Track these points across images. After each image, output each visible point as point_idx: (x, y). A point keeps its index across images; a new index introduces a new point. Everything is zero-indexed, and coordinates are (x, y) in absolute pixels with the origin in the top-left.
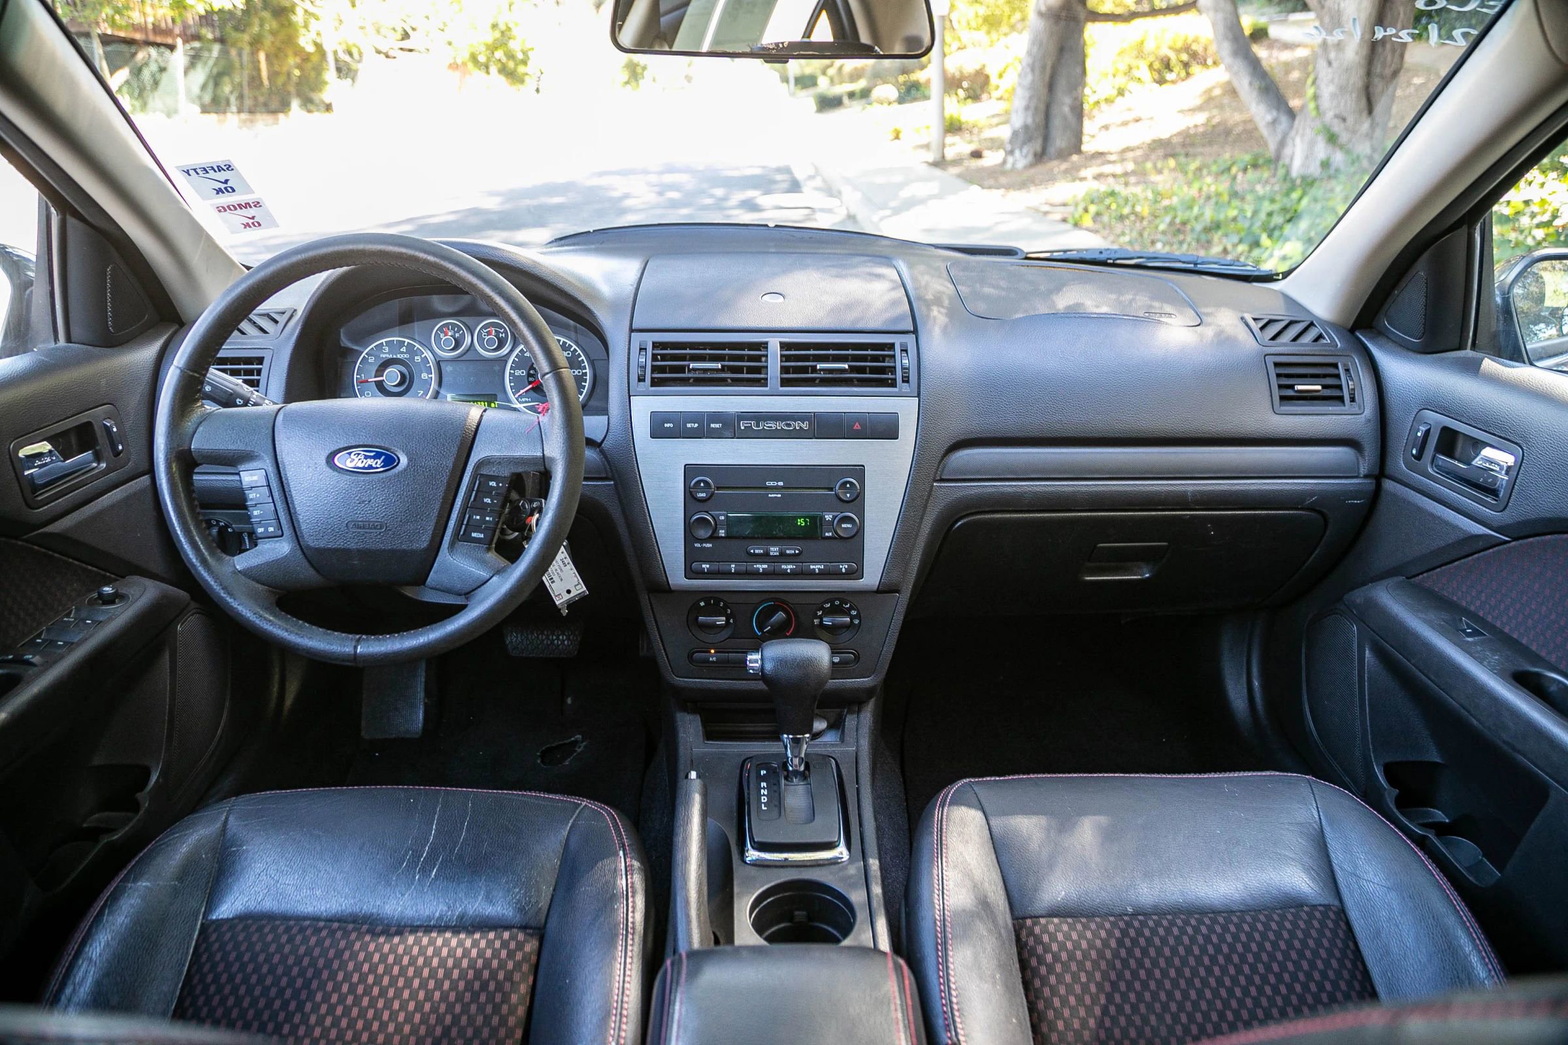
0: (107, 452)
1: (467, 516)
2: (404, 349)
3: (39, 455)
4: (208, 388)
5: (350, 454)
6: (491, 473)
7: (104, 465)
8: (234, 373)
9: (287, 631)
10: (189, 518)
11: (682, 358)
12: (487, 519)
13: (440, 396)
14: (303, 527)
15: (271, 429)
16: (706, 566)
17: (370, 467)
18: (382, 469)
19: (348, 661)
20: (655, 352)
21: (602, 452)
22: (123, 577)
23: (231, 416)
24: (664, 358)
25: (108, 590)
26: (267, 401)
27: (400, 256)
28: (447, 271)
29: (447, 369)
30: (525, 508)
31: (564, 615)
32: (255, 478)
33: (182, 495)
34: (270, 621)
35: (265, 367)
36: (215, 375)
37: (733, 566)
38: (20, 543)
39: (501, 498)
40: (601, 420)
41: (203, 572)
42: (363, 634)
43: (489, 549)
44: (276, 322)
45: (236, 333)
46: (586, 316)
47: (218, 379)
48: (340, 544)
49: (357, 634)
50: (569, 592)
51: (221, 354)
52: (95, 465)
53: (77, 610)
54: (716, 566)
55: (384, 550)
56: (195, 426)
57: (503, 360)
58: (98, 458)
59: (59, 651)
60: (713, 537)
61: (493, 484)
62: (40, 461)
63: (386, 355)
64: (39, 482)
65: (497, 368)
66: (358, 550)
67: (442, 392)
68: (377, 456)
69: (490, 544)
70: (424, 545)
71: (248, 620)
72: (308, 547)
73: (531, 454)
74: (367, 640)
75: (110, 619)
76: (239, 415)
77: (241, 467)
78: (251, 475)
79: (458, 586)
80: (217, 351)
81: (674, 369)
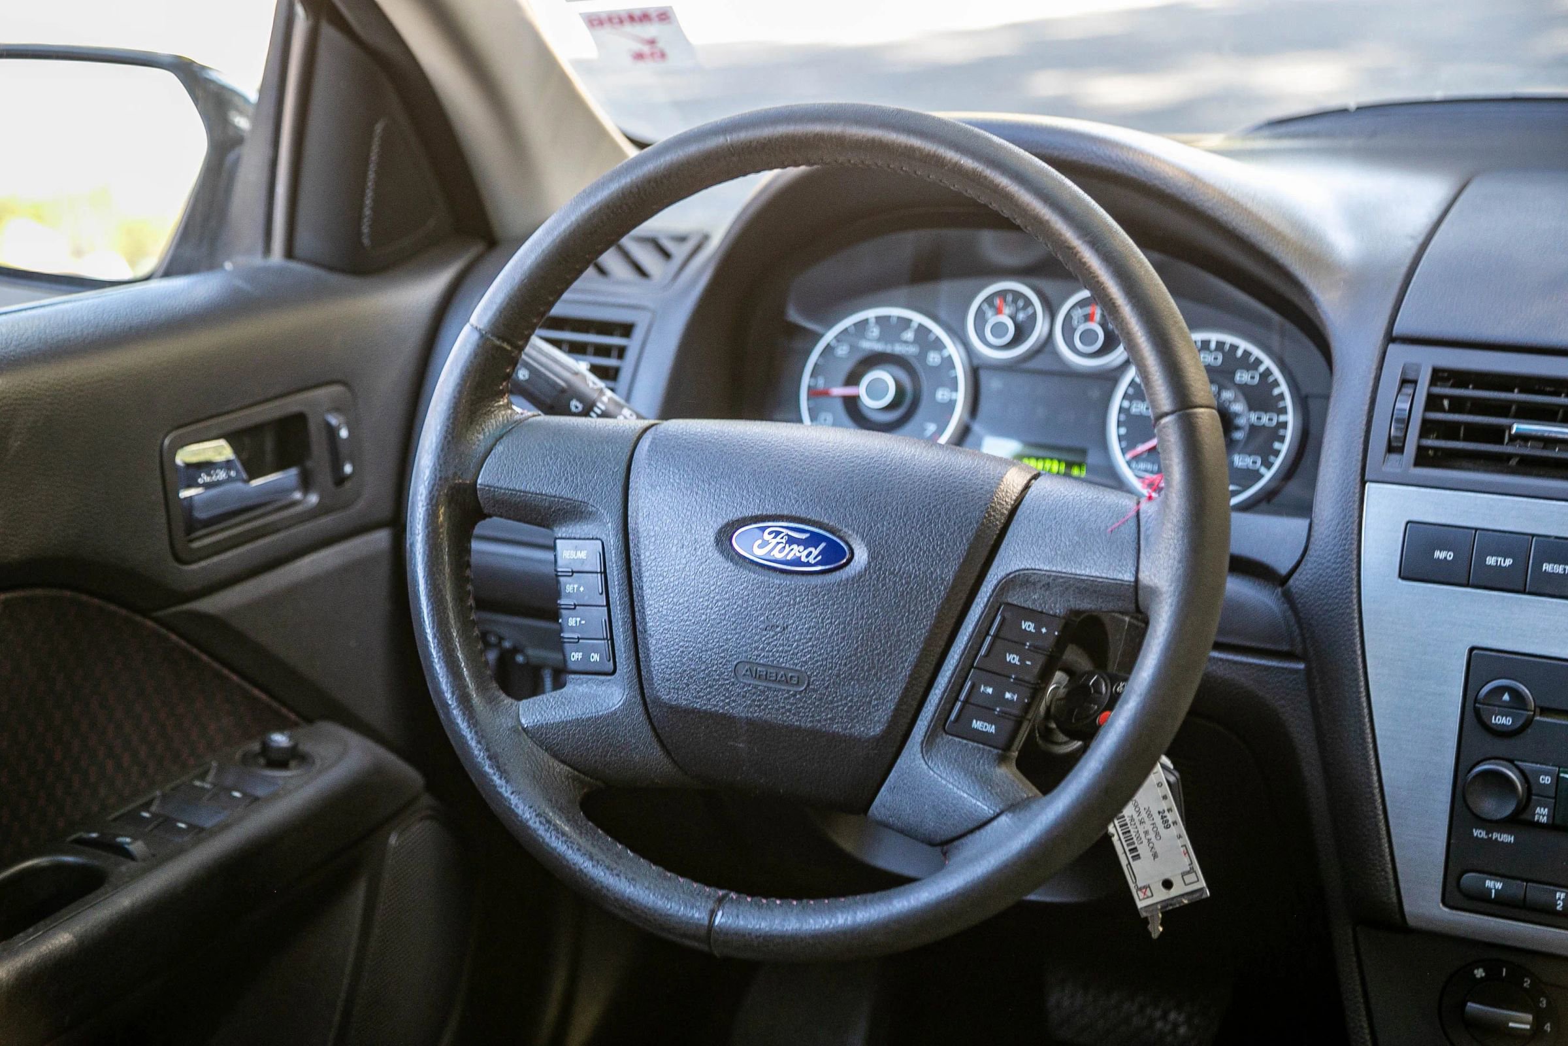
0: (324, 476)
1: (968, 684)
2: (909, 335)
3: (207, 466)
4: (522, 374)
5: (763, 529)
6: (1029, 605)
7: (313, 499)
8: (576, 349)
9: (591, 858)
10: (451, 615)
11: (1502, 409)
12: (1008, 695)
13: (970, 439)
14: (655, 661)
15: (624, 465)
16: (1494, 885)
17: (797, 562)
18: (819, 568)
19: (694, 937)
20: (1437, 390)
21: (1288, 597)
22: (310, 721)
23: (558, 431)
24: (1458, 405)
25: (280, 739)
26: (626, 412)
27: (909, 153)
28: (996, 190)
29: (992, 384)
30: (1098, 692)
31: (1155, 936)
32: (582, 555)
33: (447, 570)
34: (564, 834)
35: (633, 344)
36: (540, 351)
37: (1561, 895)
38: (150, 623)
39: (1041, 660)
40: (1296, 526)
41: (459, 721)
42: (732, 889)
43: (1002, 759)
44: (666, 255)
45: (590, 271)
46: (1296, 299)
47: (544, 360)
48: (715, 703)
49: (721, 887)
50: (1168, 884)
51: (558, 310)
52: (298, 495)
53: (221, 770)
54: (1517, 889)
55: (799, 728)
56: (490, 442)
57: (1110, 377)
58: (306, 483)
59: (178, 840)
60: (1518, 821)
61: (1028, 626)
62: (209, 474)
63: (871, 343)
64: (201, 515)
65: (1095, 393)
66: (750, 722)
67: (977, 427)
68: (814, 540)
69: (1007, 748)
70: (877, 730)
71: (524, 826)
72: (657, 701)
73: (1112, 574)
74: (738, 902)
75: (274, 797)
76: (572, 432)
77: (560, 531)
78: (576, 548)
79: (930, 824)
80: (551, 305)
81: (1475, 433)
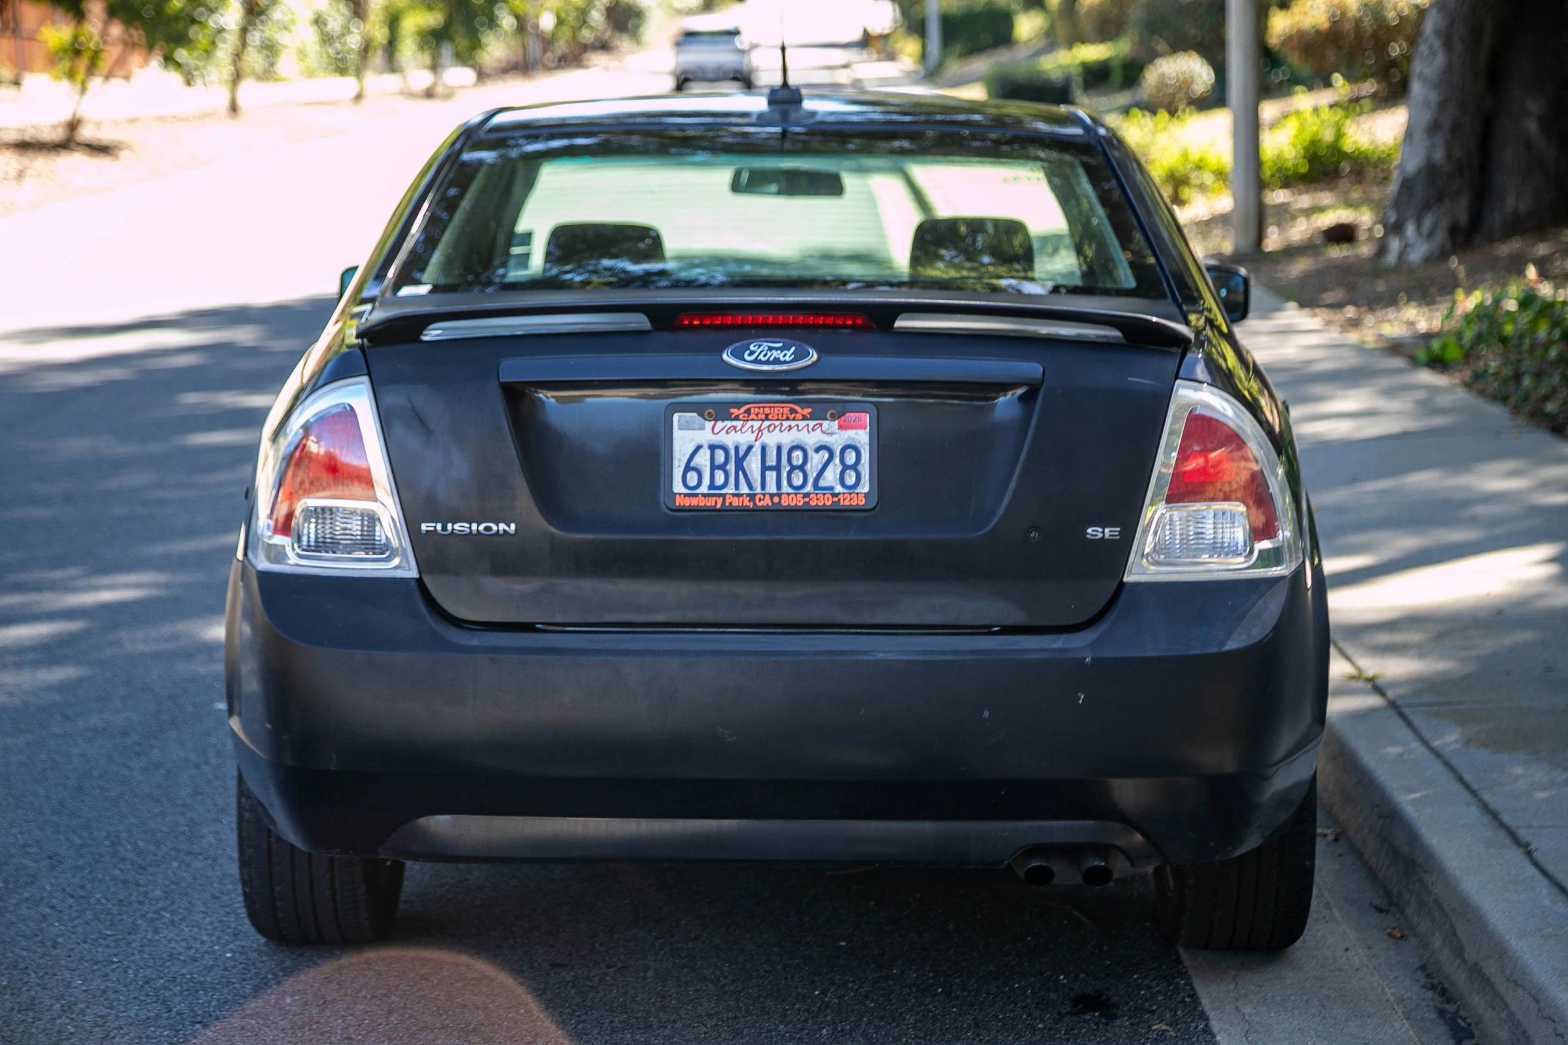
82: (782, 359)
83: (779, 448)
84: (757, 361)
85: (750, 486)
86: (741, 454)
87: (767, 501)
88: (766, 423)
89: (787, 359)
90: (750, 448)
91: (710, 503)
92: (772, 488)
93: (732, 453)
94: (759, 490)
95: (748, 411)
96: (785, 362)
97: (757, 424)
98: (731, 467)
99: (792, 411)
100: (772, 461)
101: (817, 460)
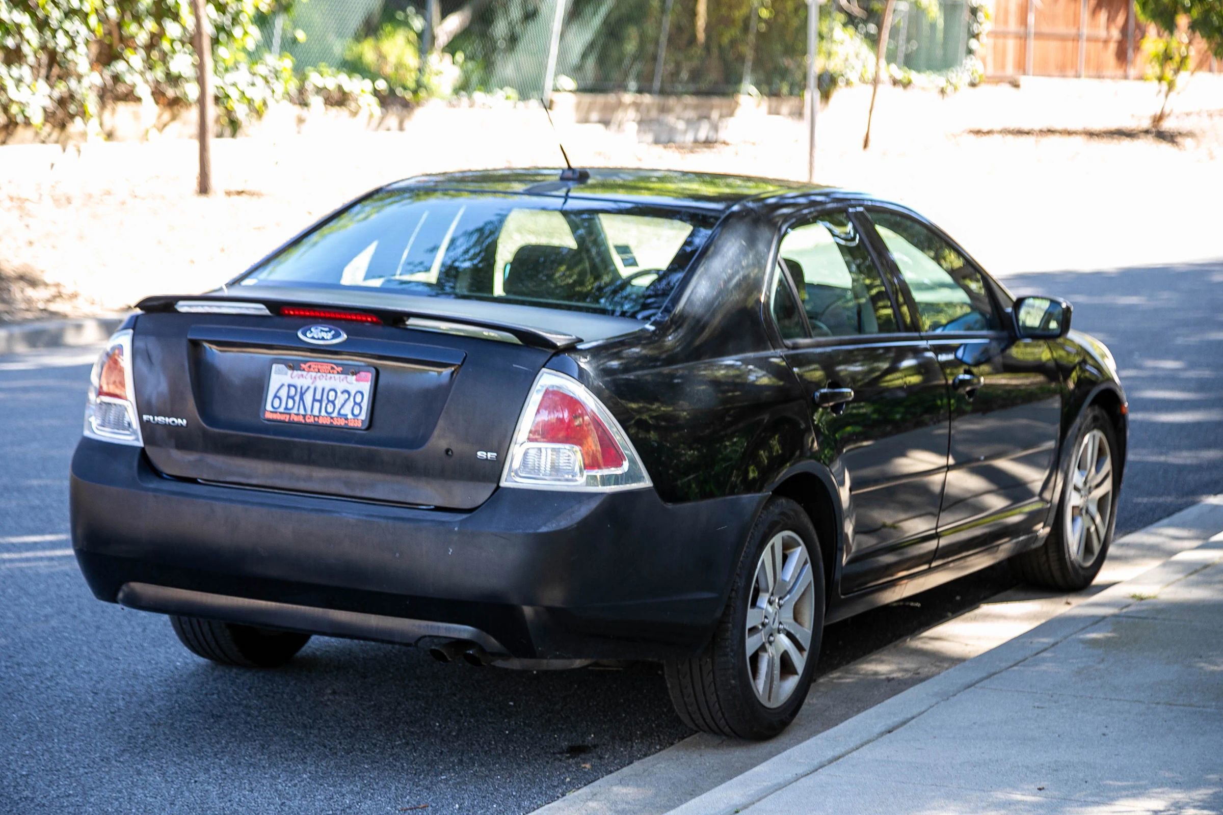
82: (325, 337)
83: (323, 390)
84: (313, 338)
85: (305, 409)
86: (303, 391)
87: (311, 420)
88: (319, 374)
89: (329, 338)
90: (308, 388)
91: (282, 417)
92: (316, 412)
93: (299, 390)
94: (309, 412)
95: (310, 367)
96: (327, 340)
97: (314, 374)
98: (297, 398)
99: (333, 368)
100: (318, 397)
101: (342, 398)
